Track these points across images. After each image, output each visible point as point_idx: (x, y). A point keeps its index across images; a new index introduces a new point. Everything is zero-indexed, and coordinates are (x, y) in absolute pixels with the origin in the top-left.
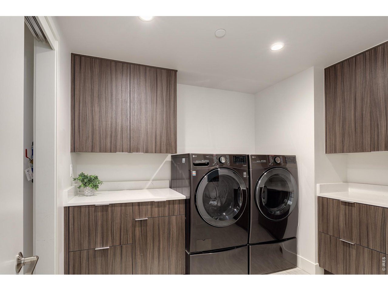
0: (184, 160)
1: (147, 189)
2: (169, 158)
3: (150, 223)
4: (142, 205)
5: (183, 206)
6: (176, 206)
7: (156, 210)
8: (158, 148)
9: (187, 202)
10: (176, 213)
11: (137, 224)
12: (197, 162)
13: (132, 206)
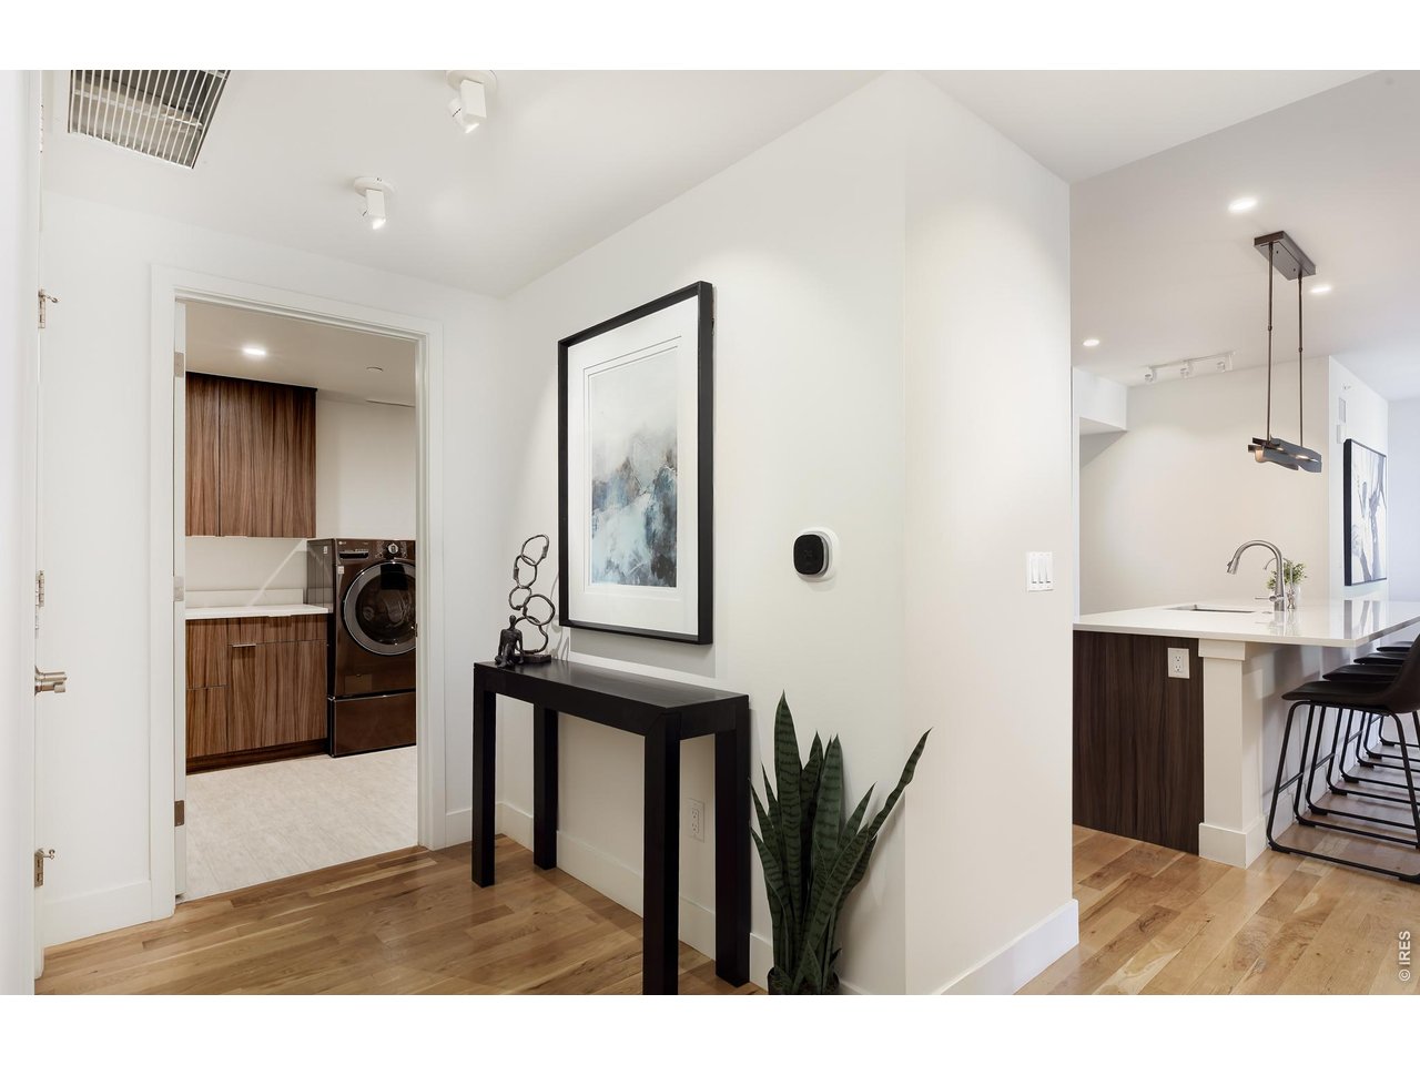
0: (326, 548)
1: (255, 605)
2: (302, 545)
3: (258, 651)
4: (245, 623)
5: (323, 627)
6: (311, 625)
7: (271, 631)
8: (277, 528)
9: (330, 618)
10: (310, 637)
11: (236, 653)
12: (346, 552)
13: (227, 624)
